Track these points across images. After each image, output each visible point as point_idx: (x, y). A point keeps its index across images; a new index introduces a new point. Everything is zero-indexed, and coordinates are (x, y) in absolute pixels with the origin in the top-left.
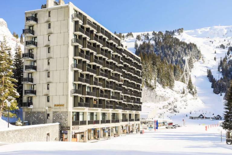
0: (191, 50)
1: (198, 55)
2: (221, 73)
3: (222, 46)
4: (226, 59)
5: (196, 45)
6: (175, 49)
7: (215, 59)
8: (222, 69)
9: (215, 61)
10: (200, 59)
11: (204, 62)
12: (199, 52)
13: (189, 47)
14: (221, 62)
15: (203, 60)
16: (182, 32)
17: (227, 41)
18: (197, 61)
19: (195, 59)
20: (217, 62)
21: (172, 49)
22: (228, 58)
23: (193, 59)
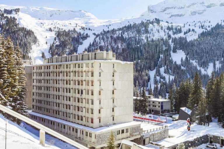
0: (30, 36)
1: (35, 40)
2: (51, 55)
3: (50, 30)
4: (54, 44)
5: (33, 32)
6: (18, 34)
7: (46, 43)
8: (52, 51)
9: (46, 45)
10: (36, 43)
11: (39, 45)
12: (36, 38)
13: (29, 34)
14: (51, 47)
15: (38, 44)
16: (18, 12)
17: (53, 24)
18: (34, 44)
19: (33, 43)
20: (48, 46)
21: (16, 34)
22: (55, 43)
23: (32, 43)
